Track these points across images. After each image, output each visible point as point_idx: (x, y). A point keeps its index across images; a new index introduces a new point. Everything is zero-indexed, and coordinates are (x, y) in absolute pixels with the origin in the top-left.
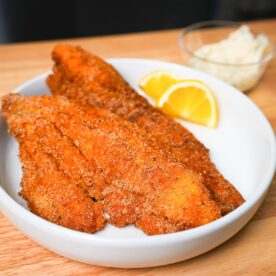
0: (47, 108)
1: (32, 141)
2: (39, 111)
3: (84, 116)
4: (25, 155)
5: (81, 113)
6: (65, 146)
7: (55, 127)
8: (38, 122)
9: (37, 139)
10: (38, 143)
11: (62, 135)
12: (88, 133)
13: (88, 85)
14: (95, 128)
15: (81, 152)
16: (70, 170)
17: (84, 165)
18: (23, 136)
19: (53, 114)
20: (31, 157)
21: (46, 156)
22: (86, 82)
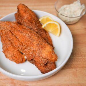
0: (8, 26)
1: (4, 36)
2: (6, 27)
3: (19, 28)
4: (2, 40)
5: (18, 27)
6: (14, 38)
7: (11, 32)
8: (5, 30)
9: (6, 36)
10: (6, 37)
11: (13, 35)
12: (20, 34)
13: (24, 20)
14: (22, 32)
15: (18, 40)
16: (16, 45)
17: (19, 44)
18: (2, 34)
19: (10, 28)
20: (4, 41)
21: (8, 41)
22: (24, 19)
